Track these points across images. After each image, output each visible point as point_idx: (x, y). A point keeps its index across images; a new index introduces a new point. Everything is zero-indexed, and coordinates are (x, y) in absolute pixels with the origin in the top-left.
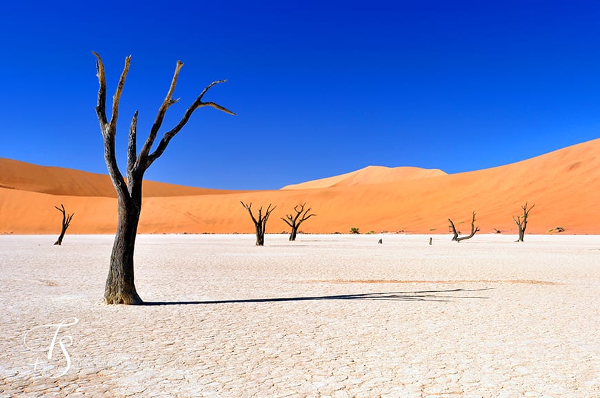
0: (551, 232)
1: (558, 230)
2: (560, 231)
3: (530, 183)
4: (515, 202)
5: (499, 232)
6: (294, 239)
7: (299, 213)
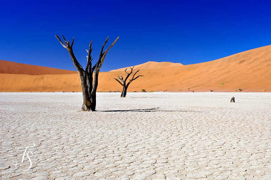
0: (236, 91)
1: (239, 90)
2: (241, 91)
3: (223, 69)
4: (217, 77)
5: (212, 91)
6: (124, 96)
7: (129, 75)
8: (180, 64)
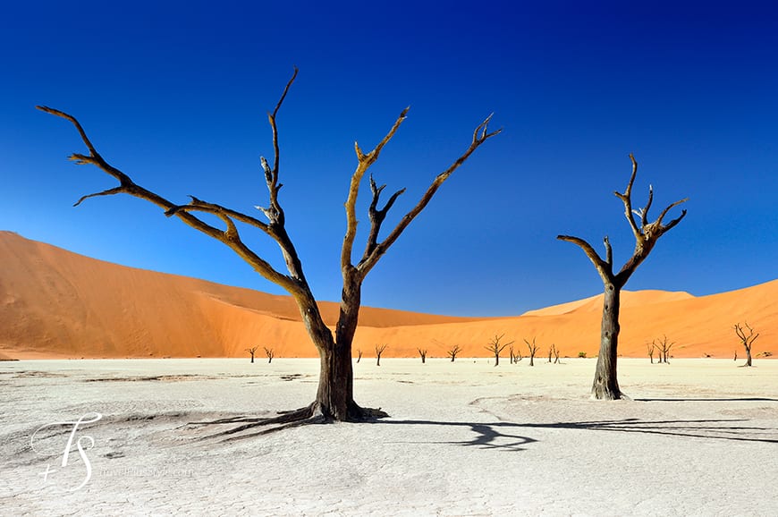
8: (685, 293)
